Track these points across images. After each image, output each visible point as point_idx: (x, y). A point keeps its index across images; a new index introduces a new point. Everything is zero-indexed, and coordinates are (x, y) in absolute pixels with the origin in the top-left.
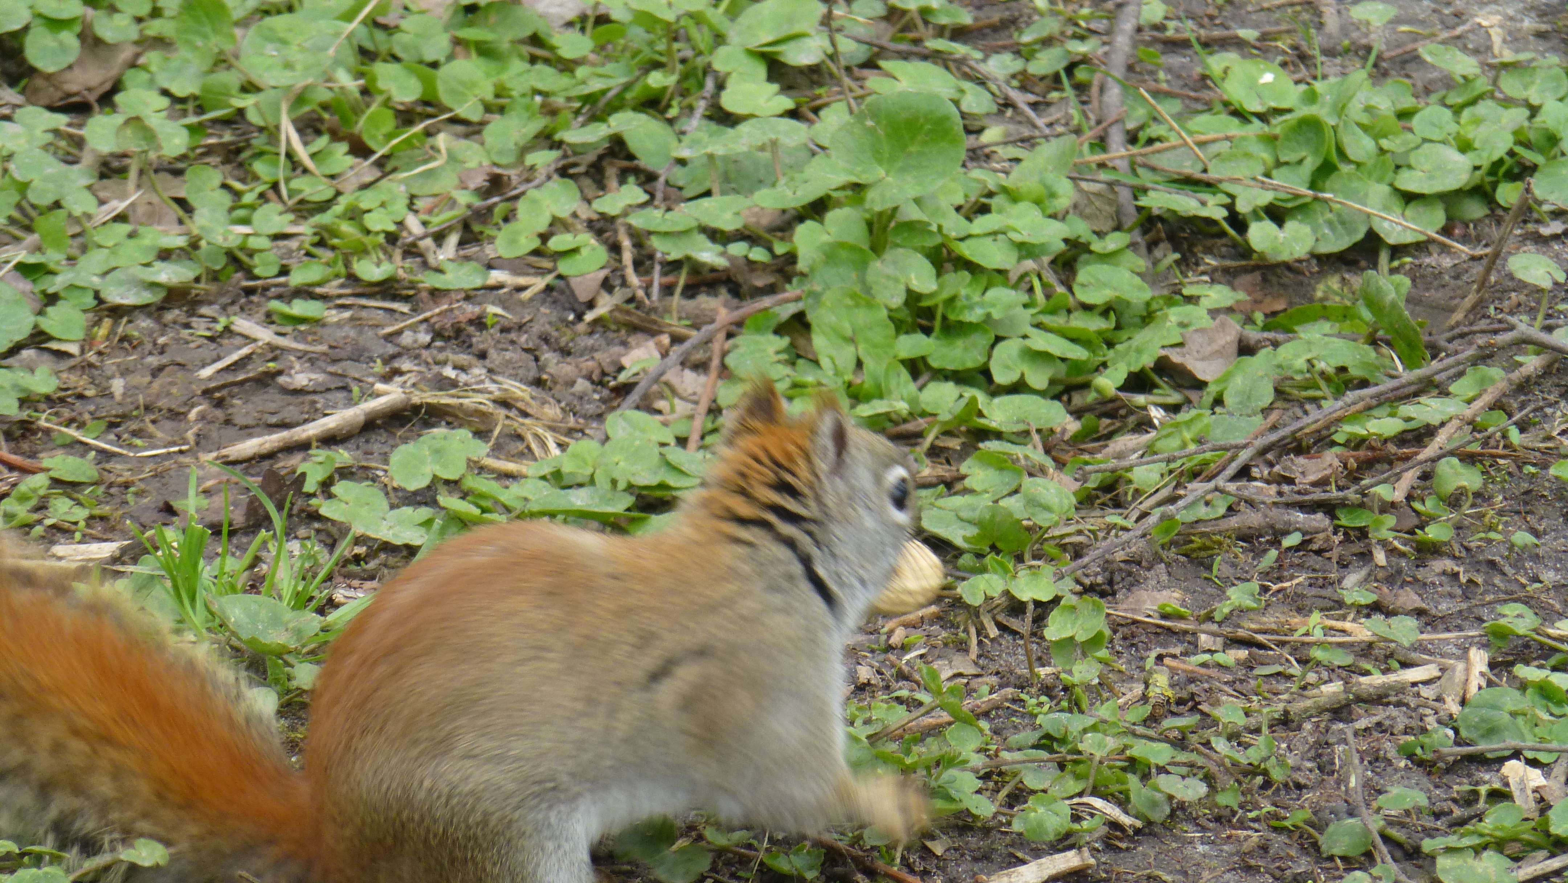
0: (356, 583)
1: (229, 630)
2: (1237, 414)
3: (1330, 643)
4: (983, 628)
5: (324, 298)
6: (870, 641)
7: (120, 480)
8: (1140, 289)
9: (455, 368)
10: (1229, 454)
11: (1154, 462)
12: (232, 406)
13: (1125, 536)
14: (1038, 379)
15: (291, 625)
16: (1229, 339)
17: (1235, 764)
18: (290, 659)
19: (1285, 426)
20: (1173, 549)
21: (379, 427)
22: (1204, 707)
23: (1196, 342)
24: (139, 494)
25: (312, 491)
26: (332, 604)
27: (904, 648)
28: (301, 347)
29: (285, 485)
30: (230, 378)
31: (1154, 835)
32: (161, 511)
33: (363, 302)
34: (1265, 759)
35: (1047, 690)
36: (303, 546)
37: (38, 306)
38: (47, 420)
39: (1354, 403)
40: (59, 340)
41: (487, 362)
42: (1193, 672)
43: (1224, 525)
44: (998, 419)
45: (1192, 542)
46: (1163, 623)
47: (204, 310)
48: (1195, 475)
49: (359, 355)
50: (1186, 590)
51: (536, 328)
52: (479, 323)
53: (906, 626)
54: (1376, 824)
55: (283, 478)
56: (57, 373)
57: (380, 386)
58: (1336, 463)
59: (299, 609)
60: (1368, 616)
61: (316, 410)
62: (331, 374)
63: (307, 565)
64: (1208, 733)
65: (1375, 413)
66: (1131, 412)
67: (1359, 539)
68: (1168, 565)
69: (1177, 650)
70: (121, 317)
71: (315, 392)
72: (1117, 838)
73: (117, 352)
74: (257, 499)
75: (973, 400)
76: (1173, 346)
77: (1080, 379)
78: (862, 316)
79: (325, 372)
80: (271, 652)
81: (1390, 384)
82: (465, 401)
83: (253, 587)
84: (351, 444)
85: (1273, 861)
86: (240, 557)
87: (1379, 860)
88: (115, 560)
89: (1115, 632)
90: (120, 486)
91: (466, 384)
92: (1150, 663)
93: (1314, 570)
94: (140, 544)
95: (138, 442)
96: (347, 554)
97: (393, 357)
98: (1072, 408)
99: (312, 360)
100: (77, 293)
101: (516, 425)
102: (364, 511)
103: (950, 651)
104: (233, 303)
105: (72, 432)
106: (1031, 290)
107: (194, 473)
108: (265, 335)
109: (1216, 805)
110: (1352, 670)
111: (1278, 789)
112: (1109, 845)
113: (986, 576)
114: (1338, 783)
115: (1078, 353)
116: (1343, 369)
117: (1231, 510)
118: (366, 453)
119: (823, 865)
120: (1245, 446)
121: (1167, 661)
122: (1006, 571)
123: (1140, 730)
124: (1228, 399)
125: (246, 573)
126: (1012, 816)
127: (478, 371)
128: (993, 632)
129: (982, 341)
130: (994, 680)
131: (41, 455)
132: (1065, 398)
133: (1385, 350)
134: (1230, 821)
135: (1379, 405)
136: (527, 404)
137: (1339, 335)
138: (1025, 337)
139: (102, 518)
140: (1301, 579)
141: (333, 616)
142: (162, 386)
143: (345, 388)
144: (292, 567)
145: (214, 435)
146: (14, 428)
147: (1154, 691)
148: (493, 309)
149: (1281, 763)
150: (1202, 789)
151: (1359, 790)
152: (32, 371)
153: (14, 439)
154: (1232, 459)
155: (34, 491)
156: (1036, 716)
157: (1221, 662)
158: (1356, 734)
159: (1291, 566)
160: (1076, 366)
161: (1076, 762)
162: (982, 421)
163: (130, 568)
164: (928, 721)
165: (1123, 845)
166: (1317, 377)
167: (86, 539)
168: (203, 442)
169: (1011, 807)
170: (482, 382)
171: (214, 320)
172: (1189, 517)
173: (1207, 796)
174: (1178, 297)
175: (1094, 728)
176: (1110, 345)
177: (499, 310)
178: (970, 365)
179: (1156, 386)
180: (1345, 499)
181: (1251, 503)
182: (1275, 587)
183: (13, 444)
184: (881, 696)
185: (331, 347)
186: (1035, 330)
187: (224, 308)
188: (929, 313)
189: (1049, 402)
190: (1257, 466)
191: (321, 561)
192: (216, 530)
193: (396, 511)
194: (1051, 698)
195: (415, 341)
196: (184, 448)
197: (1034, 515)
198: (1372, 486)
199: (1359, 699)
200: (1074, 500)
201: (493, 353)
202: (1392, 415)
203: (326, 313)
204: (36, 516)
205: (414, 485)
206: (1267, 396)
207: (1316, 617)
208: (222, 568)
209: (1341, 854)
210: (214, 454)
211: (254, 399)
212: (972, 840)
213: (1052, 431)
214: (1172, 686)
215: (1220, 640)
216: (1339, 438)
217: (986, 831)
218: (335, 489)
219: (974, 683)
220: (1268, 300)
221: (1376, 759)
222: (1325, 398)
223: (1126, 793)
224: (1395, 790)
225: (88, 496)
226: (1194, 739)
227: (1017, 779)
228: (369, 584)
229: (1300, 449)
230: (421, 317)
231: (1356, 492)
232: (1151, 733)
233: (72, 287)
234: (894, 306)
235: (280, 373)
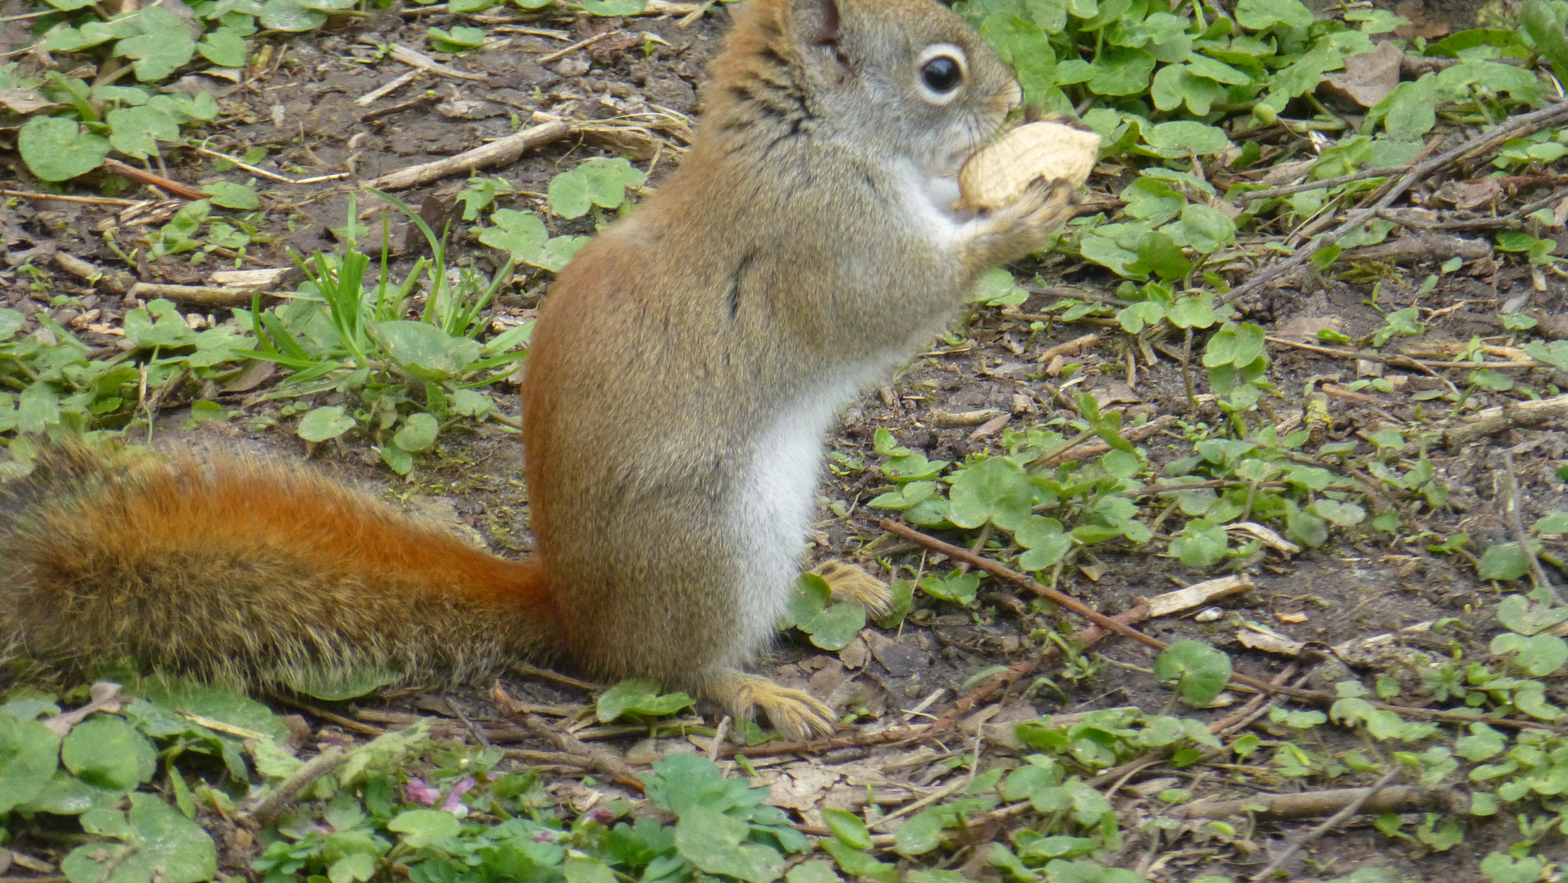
0: (516, 311)
1: (388, 356)
2: (1398, 139)
3: (1490, 368)
4: (1142, 355)
5: (483, 25)
6: (1027, 370)
7: (281, 206)
8: (1302, 14)
9: (613, 96)
10: (1389, 180)
11: (1315, 188)
12: (392, 133)
13: (1285, 263)
14: (1200, 105)
15: (450, 352)
16: (1390, 64)
17: (1393, 489)
18: (450, 385)
19: (1446, 151)
20: (1333, 276)
21: (538, 155)
22: (1363, 433)
23: (1357, 67)
24: (300, 221)
25: (471, 218)
26: (491, 331)
27: (1062, 377)
28: (460, 74)
29: (444, 213)
30: (390, 105)
31: (1309, 559)
32: (321, 238)
33: (522, 29)
34: (1423, 484)
35: (1205, 417)
36: (463, 274)
37: (198, 33)
38: (208, 147)
39: (1514, 128)
40: (220, 67)
41: (645, 90)
42: (1351, 398)
43: (1384, 250)
44: (1160, 146)
45: (1351, 268)
46: (1322, 349)
47: (364, 37)
48: (1355, 201)
49: (518, 83)
50: (1346, 316)
51: (694, 56)
52: (637, 50)
53: (1064, 354)
54: (1533, 548)
55: (442, 205)
56: (218, 100)
57: (538, 114)
58: (1497, 188)
59: (458, 335)
60: (1528, 341)
61: (476, 138)
62: (490, 101)
63: (467, 293)
64: (1367, 459)
65: (1536, 137)
66: (1292, 138)
67: (1519, 264)
68: (1328, 291)
69: (1336, 376)
70: (281, 44)
71: (474, 120)
72: (1274, 563)
73: (277, 79)
74: (416, 226)
75: (1134, 127)
76: (1334, 71)
77: (1242, 105)
78: (1022, 43)
79: (484, 100)
80: (431, 378)
81: (1551, 109)
82: (623, 129)
83: (413, 314)
84: (510, 173)
85: (1431, 585)
86: (400, 285)
87: (1536, 583)
88: (275, 286)
89: (1274, 358)
90: (280, 212)
91: (624, 113)
92: (1309, 388)
93: (1474, 296)
94: (300, 270)
95: (299, 169)
96: (507, 282)
97: (553, 85)
98: (1233, 134)
99: (471, 88)
100: (238, 19)
101: (674, 153)
102: (523, 239)
103: (1109, 380)
104: (393, 30)
105: (233, 159)
106: (1193, 15)
107: (353, 201)
108: (425, 62)
109: (1373, 530)
110: (1510, 395)
111: (1436, 514)
112: (1265, 569)
113: (1145, 304)
114: (1497, 506)
115: (1239, 79)
116: (1504, 94)
117: (1391, 236)
118: (525, 181)
119: (978, 590)
120: (1405, 172)
121: (1326, 387)
122: (1165, 298)
123: (1298, 455)
124: (1390, 125)
125: (406, 301)
126: (1169, 541)
127: (636, 99)
128: (1152, 360)
129: (1144, 67)
130: (1152, 407)
131: (202, 182)
132: (1226, 124)
133: (1546, 75)
134: (1387, 546)
135: (1539, 130)
136: (685, 132)
137: (1501, 60)
138: (1186, 63)
139: (263, 245)
140: (1460, 305)
141: (493, 343)
142: (322, 114)
143: (504, 116)
144: (452, 294)
145: (374, 162)
146: (175, 154)
147: (1312, 418)
148: (650, 37)
149: (1439, 487)
150: (1360, 514)
151: (1518, 514)
152: (193, 97)
153: (173, 166)
154: (1393, 185)
155: (195, 217)
156: (1193, 443)
157: (1380, 387)
158: (1515, 458)
159: (1452, 291)
160: (1237, 92)
161: (1233, 488)
162: (1143, 147)
163: (290, 295)
164: (1086, 448)
165: (1280, 570)
166: (1478, 102)
167: (247, 265)
168: (363, 169)
169: (1168, 532)
170: (640, 110)
171: (374, 47)
172: (1350, 243)
173: (1365, 521)
174: (1340, 22)
175: (1252, 454)
176: (1272, 70)
177: (657, 38)
178: (1131, 91)
179: (1318, 112)
180: (1505, 224)
181: (1411, 229)
182: (1434, 313)
183: (173, 171)
184: (1038, 424)
185: (490, 74)
186: (1197, 56)
187: (384, 35)
188: (1090, 38)
189: (1210, 128)
190: (1417, 191)
191: (481, 289)
192: (376, 257)
193: (555, 239)
194: (1210, 424)
195: (574, 69)
196: (344, 175)
197: (1194, 242)
198: (1532, 211)
199: (1518, 424)
200: (1234, 227)
201: (651, 82)
202: (1553, 140)
203: (485, 40)
204: (197, 243)
205: (572, 214)
206: (1428, 121)
207: (1475, 342)
208: (381, 294)
209: (1498, 577)
210: (374, 182)
211: (413, 126)
212: (1129, 566)
213: (1213, 158)
214: (1331, 412)
215: (1379, 366)
216: (1500, 163)
217: (1143, 556)
218: (494, 218)
219: (1133, 410)
220: (1430, 25)
221: (1534, 483)
222: (1486, 123)
223: (1283, 518)
224: (1553, 514)
225: (249, 222)
226: (1352, 464)
227: (1173, 506)
228: (528, 312)
229: (1461, 174)
230: (580, 44)
231: (1517, 217)
232: (1309, 458)
233: (233, 13)
234: (1055, 32)
235: (439, 100)
